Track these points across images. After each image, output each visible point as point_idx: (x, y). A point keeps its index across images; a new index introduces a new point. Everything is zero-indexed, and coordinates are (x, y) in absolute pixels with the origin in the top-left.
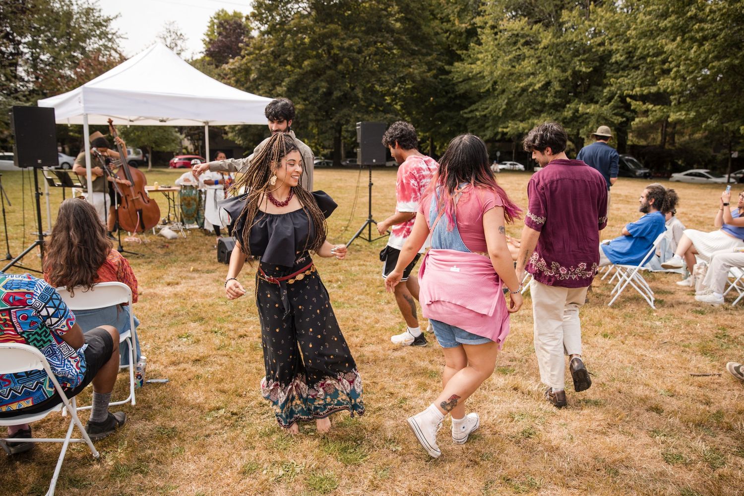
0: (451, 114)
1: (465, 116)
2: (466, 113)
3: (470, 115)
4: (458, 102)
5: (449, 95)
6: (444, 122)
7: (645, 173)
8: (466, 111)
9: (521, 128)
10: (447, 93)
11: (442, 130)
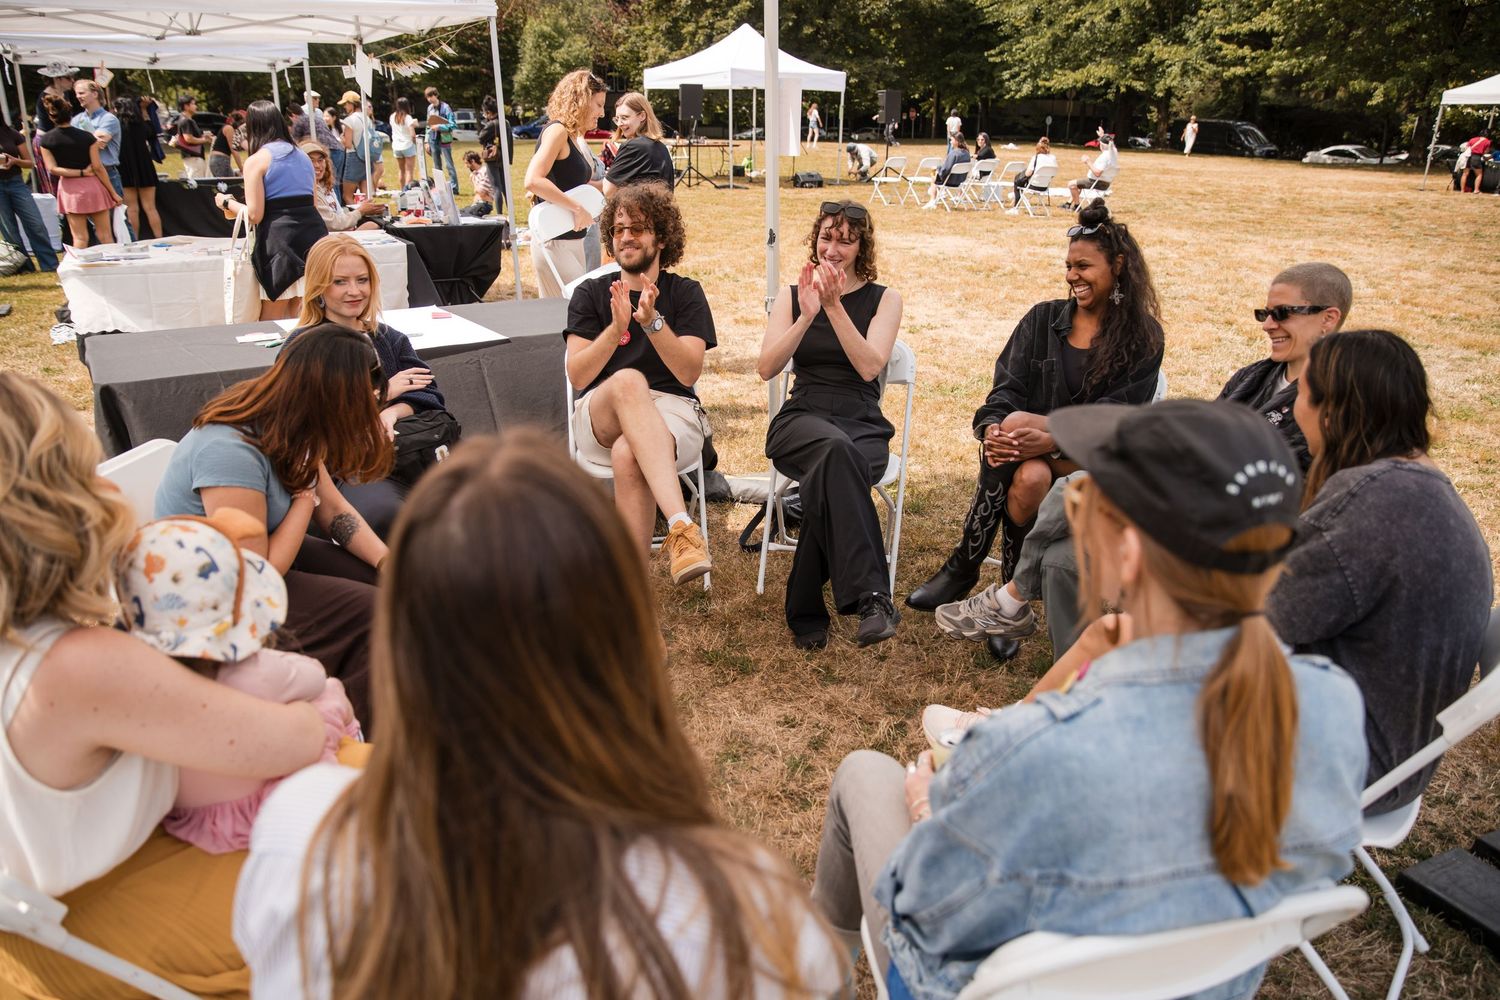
0: (970, 56)
1: (991, 60)
2: (992, 56)
3: (998, 60)
4: (981, 36)
5: (969, 26)
6: (958, 67)
7: (1269, 152)
8: (993, 52)
9: (1071, 81)
10: (965, 21)
11: (955, 82)
